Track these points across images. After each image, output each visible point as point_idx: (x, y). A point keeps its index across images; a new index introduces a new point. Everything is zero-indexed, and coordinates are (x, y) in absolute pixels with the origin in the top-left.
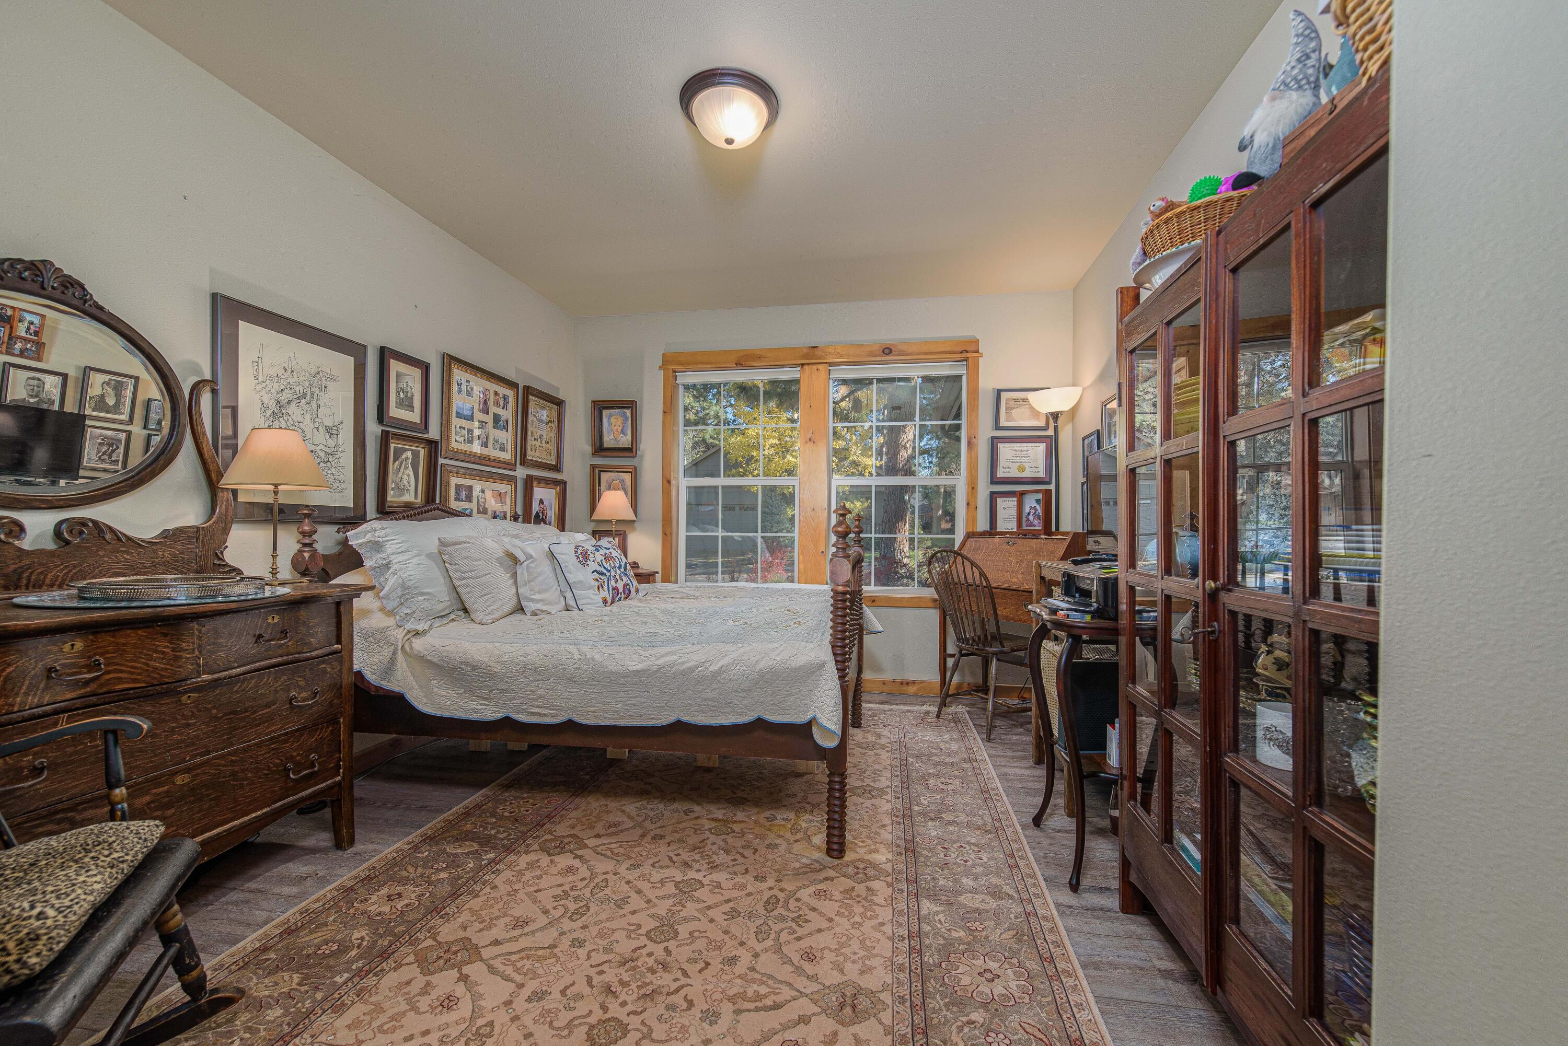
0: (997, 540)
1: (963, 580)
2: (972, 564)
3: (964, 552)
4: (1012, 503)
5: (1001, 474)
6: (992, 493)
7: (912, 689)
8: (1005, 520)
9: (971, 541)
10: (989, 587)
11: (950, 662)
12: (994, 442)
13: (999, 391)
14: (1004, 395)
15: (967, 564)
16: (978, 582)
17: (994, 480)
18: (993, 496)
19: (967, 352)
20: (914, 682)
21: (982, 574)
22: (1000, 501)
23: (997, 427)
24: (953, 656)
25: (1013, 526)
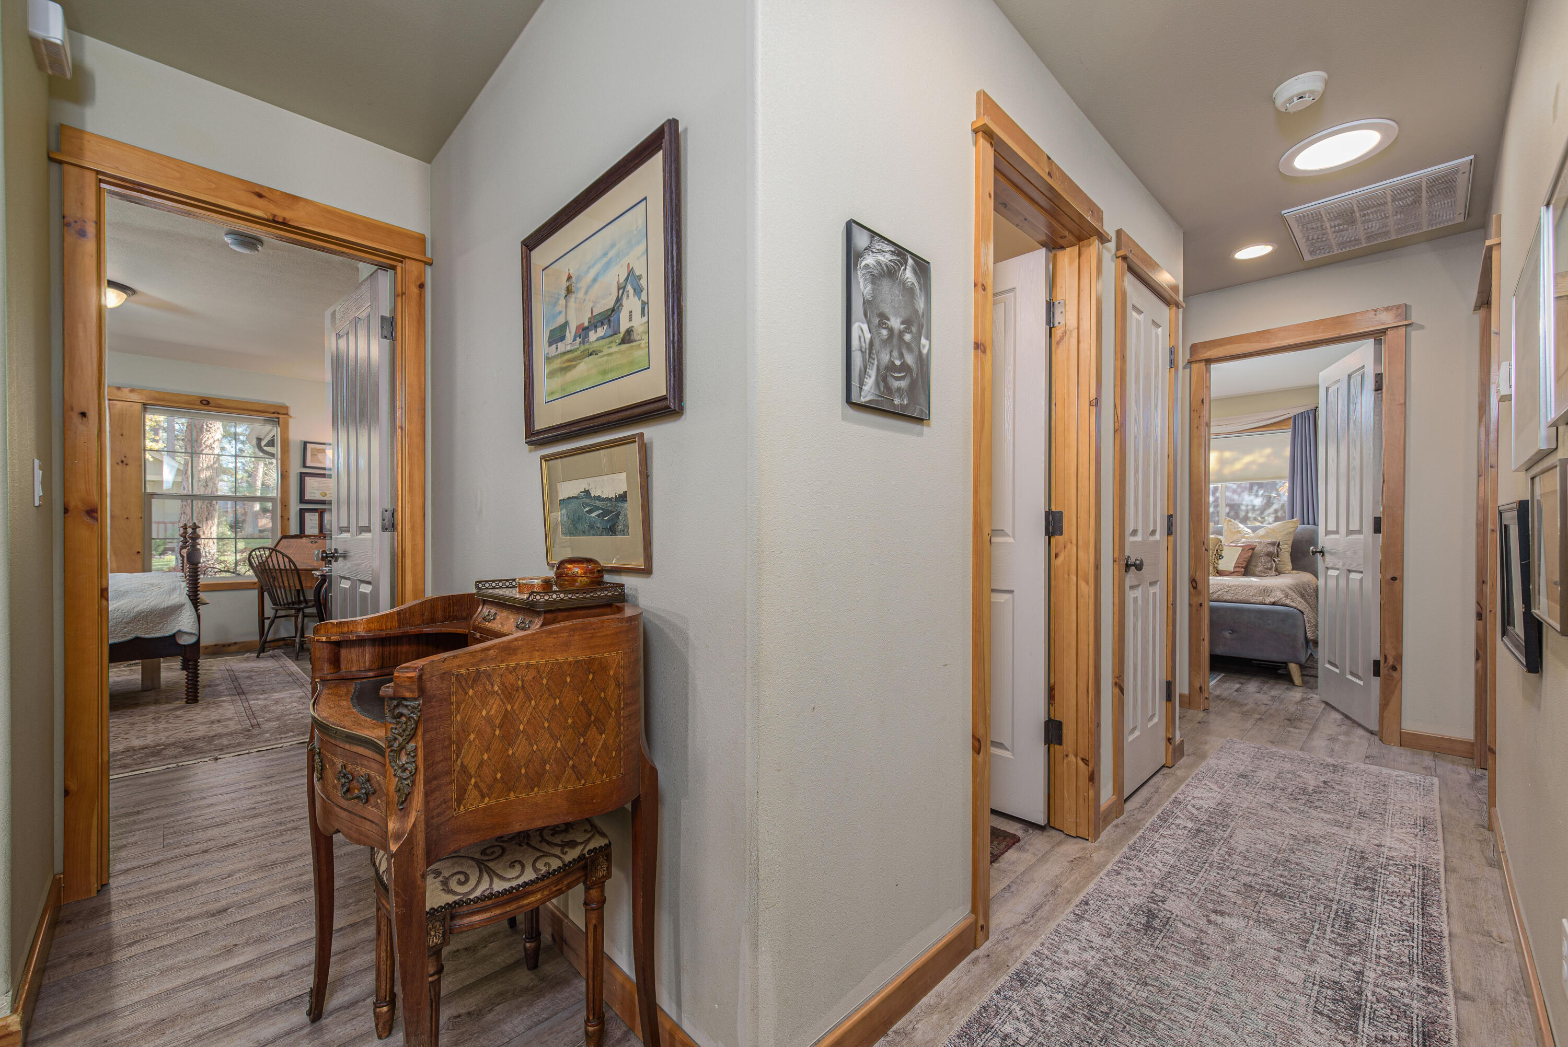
0: (304, 540)
1: (277, 567)
2: (283, 555)
3: (278, 548)
4: (316, 516)
5: (307, 497)
6: (301, 509)
7: (233, 648)
8: (312, 528)
9: (284, 542)
10: (297, 570)
11: (267, 622)
12: (302, 476)
13: (305, 443)
14: (309, 446)
15: (280, 556)
16: (288, 567)
17: (302, 500)
18: (302, 512)
19: (278, 413)
20: (235, 643)
21: (290, 561)
22: (307, 515)
23: (304, 466)
24: (269, 618)
25: (316, 531)
